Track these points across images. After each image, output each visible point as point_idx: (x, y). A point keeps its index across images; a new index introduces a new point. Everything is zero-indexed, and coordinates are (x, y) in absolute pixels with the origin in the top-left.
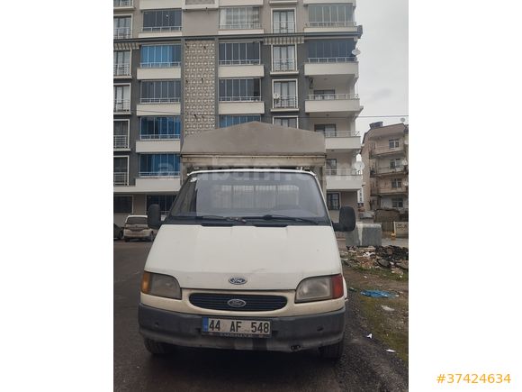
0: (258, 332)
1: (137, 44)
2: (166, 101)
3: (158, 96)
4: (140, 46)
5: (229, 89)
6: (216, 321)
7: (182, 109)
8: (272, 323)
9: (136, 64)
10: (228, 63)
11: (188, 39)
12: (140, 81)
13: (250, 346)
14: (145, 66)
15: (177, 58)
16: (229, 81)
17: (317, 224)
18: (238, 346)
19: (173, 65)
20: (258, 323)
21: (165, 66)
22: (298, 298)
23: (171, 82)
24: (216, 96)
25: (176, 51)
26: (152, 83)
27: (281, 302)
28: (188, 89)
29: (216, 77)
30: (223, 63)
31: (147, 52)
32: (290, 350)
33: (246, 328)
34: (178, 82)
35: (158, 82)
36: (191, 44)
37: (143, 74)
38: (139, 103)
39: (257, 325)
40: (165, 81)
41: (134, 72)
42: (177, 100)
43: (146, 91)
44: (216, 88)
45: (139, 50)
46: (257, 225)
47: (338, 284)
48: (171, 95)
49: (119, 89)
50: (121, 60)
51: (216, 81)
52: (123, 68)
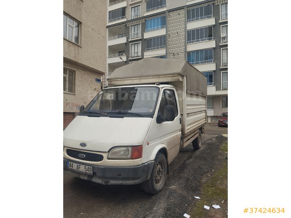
0: (87, 172)
1: (144, 19)
2: (158, 48)
3: (154, 46)
4: (145, 21)
5: (193, 36)
6: (72, 163)
7: (166, 52)
8: (93, 167)
9: (143, 31)
10: (193, 20)
11: (169, 11)
12: (145, 39)
13: (86, 178)
14: (148, 31)
15: (164, 23)
16: (193, 31)
17: (143, 117)
18: (82, 177)
19: (162, 27)
20: (87, 167)
21: (158, 29)
22: (110, 157)
23: (161, 37)
24: (185, 41)
25: (163, 20)
26: (151, 39)
27: (100, 158)
28: (169, 40)
29: (186, 30)
30: (190, 21)
31: (148, 24)
32: (104, 183)
33: (82, 169)
34: (164, 36)
35: (154, 38)
36: (171, 14)
37: (147, 35)
38: (145, 51)
39: (87, 168)
40: (157, 37)
41: (143, 35)
42: (164, 47)
43: (148, 44)
44: (185, 37)
45: (144, 23)
46: (110, 117)
47: (137, 151)
48: (161, 45)
49: (136, 46)
50: (136, 30)
51: (185, 32)
52: (137, 34)
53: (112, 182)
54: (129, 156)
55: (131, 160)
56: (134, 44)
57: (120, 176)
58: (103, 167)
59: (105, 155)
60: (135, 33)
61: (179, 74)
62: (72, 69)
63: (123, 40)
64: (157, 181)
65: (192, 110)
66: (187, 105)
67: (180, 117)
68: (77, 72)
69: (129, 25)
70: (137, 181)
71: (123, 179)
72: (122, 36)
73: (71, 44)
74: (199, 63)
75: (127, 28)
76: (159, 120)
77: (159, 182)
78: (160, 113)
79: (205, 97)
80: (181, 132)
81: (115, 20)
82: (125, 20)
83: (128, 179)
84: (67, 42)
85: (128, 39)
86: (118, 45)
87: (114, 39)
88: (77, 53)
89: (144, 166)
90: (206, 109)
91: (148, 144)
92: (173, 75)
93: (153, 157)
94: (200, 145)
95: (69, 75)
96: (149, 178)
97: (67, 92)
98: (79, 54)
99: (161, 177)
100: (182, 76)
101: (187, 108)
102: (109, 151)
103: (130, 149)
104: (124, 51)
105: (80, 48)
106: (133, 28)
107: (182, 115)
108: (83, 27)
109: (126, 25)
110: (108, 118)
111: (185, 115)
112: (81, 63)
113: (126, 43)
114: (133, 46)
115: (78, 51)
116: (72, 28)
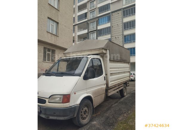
2: (106, 34)
3: (104, 33)
4: (98, 19)
7: (111, 36)
8: (40, 107)
9: (97, 25)
10: (127, 16)
11: (112, 12)
12: (98, 30)
14: (100, 25)
15: (109, 20)
16: (127, 23)
19: (108, 22)
21: (106, 23)
22: (50, 101)
23: (108, 28)
24: (123, 29)
25: (109, 18)
26: (102, 30)
29: (122, 22)
30: (125, 17)
31: (100, 21)
32: (46, 118)
34: (110, 27)
35: (104, 29)
36: (113, 14)
37: (99, 28)
38: (98, 37)
41: (97, 28)
42: (110, 34)
43: (100, 33)
44: (122, 26)
45: (98, 20)
46: (56, 76)
47: (66, 98)
48: (108, 32)
49: (93, 34)
50: (93, 25)
51: (122, 24)
52: (94, 27)
53: (51, 118)
54: (61, 101)
55: (62, 104)
56: (92, 33)
57: (55, 114)
58: (45, 108)
59: (47, 100)
60: (93, 27)
61: (103, 49)
62: (53, 49)
63: (86, 31)
64: (84, 119)
65: (115, 71)
66: (110, 68)
67: (105, 76)
68: (56, 51)
69: (89, 22)
70: (66, 118)
71: (57, 116)
72: (85, 29)
73: (52, 35)
74: (131, 42)
75: (88, 24)
76: (86, 78)
77: (85, 119)
78: (87, 73)
79: (129, 63)
80: (105, 86)
81: (81, 20)
82: (86, 20)
83: (60, 116)
84: (50, 34)
85: (88, 30)
86: (83, 34)
87: (81, 31)
88: (56, 40)
89: (71, 108)
90: (130, 71)
91: (75, 93)
92: (99, 49)
93: (78, 102)
94: (125, 94)
95: (52, 52)
96: (75, 116)
97: (50, 62)
98: (57, 40)
99: (87, 116)
100: (106, 50)
101: (110, 70)
102: (49, 98)
103: (62, 96)
104: (86, 38)
105: (57, 37)
106: (91, 24)
107: (106, 74)
108: (59, 25)
109: (87, 23)
110: (55, 77)
111: (109, 75)
112: (58, 45)
113: (87, 33)
114: (91, 34)
115: (57, 39)
116: (53, 26)
